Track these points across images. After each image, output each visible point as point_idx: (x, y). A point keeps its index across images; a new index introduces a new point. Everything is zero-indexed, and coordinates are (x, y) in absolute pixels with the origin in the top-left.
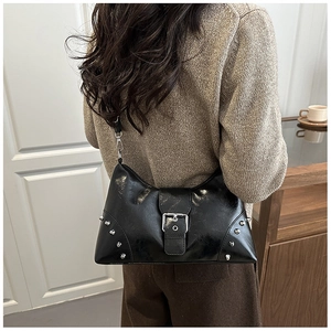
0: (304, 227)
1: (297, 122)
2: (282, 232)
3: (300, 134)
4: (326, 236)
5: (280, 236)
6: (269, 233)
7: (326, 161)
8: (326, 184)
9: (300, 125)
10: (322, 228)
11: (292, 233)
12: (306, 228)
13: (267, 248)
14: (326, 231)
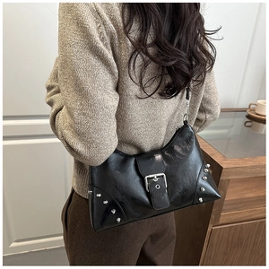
0: (244, 213)
2: (225, 216)
3: (247, 124)
4: (265, 222)
5: (222, 220)
6: (213, 216)
7: (265, 155)
8: (265, 177)
10: (261, 215)
11: (233, 218)
12: (247, 214)
13: (209, 229)
14: (265, 218)
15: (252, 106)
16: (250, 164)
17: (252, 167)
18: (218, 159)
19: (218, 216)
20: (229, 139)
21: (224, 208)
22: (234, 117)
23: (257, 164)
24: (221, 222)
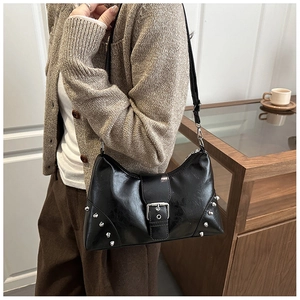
0: (271, 217)
1: (259, 105)
2: (251, 222)
3: (262, 117)
5: (248, 227)
6: (238, 224)
9: (263, 108)
11: (259, 223)
12: (273, 217)
13: (235, 239)
15: (266, 96)
16: (275, 161)
17: (278, 165)
18: (238, 159)
19: (243, 223)
20: (242, 135)
21: (249, 213)
22: (247, 110)
23: (282, 160)
24: (246, 229)
